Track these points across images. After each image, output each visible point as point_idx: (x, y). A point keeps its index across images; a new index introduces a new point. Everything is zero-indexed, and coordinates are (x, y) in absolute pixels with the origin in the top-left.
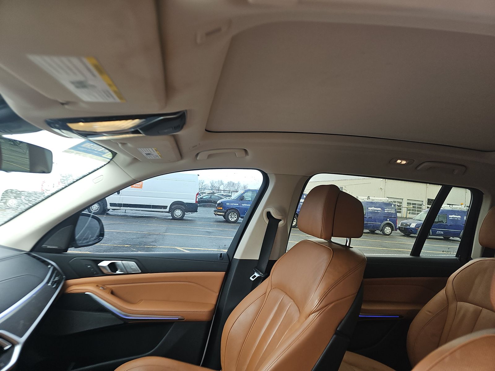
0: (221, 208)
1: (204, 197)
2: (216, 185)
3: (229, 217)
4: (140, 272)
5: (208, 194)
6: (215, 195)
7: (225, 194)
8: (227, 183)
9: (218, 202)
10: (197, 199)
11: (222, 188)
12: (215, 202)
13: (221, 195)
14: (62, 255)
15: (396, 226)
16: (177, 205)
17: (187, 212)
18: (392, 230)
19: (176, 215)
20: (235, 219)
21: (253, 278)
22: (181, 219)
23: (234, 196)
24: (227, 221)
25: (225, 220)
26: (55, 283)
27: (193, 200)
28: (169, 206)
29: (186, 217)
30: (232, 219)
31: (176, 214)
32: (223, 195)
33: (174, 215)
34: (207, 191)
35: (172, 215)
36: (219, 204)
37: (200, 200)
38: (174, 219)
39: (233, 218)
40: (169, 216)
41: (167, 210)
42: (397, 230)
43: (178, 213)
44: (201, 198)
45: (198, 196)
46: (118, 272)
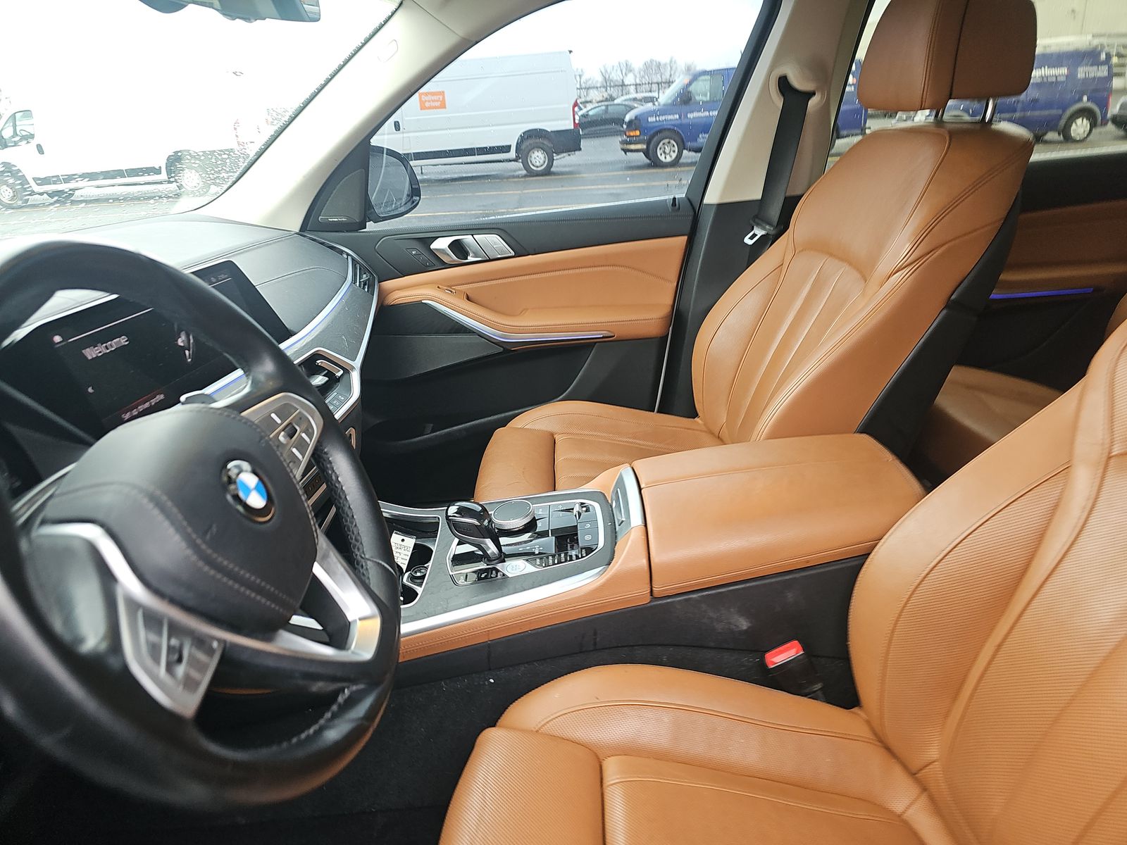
0: (638, 133)
1: (591, 113)
2: (616, 76)
3: (659, 152)
4: (513, 253)
5: (598, 102)
6: (616, 102)
7: (640, 96)
8: (641, 67)
9: (627, 118)
10: (577, 118)
11: (629, 80)
12: (620, 121)
13: (630, 100)
14: (358, 234)
15: (1104, 115)
16: (533, 138)
17: (558, 154)
18: (1093, 125)
19: (533, 165)
20: (674, 155)
21: (751, 238)
22: (547, 172)
23: (665, 96)
24: (655, 163)
25: (648, 161)
26: (365, 285)
27: (567, 122)
28: (515, 144)
29: (557, 167)
30: (665, 158)
31: (534, 161)
32: (635, 99)
33: (532, 166)
34: (595, 95)
35: (526, 166)
36: (630, 122)
37: (584, 120)
38: (531, 174)
39: (667, 153)
40: (520, 170)
41: (512, 154)
42: (1106, 124)
43: (538, 159)
44: (583, 116)
45: (576, 109)
46: (470, 259)
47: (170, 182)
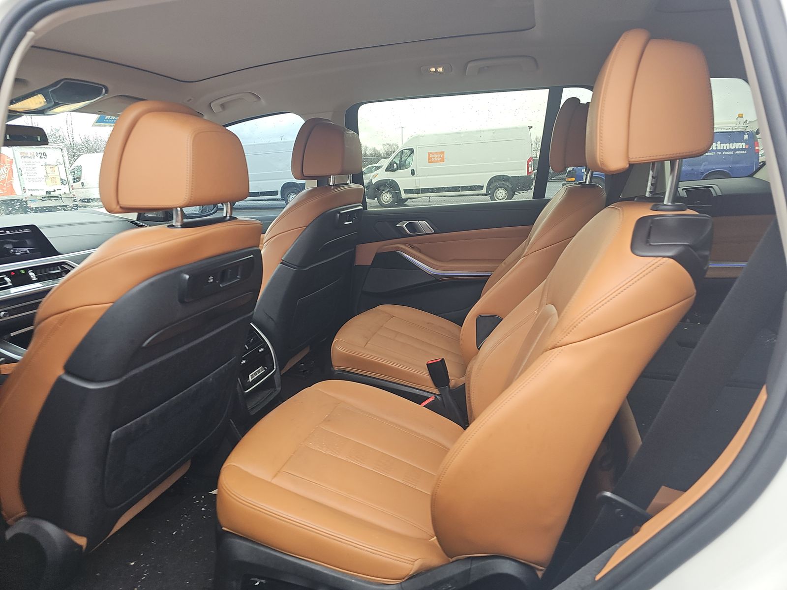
10: (530, 168)
16: (498, 181)
27: (523, 171)
28: (486, 184)
31: (498, 196)
33: (496, 199)
35: (493, 199)
41: (484, 191)
43: (501, 194)
47: (282, 200)
